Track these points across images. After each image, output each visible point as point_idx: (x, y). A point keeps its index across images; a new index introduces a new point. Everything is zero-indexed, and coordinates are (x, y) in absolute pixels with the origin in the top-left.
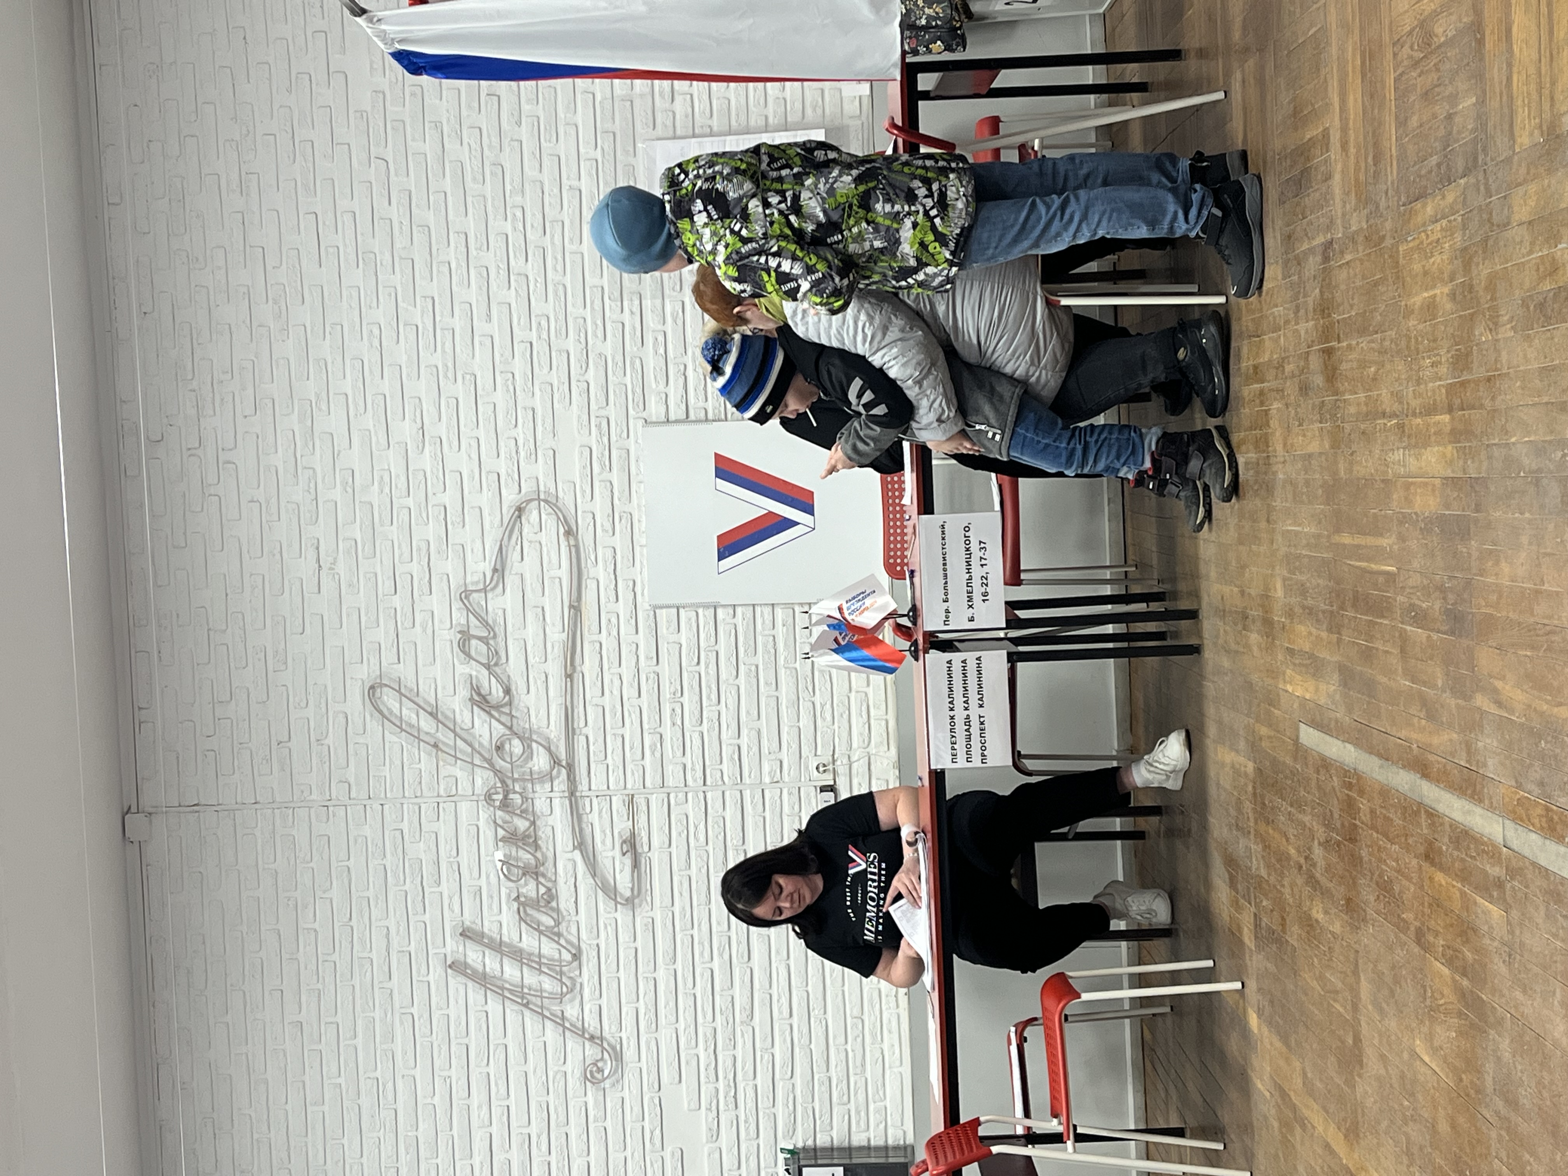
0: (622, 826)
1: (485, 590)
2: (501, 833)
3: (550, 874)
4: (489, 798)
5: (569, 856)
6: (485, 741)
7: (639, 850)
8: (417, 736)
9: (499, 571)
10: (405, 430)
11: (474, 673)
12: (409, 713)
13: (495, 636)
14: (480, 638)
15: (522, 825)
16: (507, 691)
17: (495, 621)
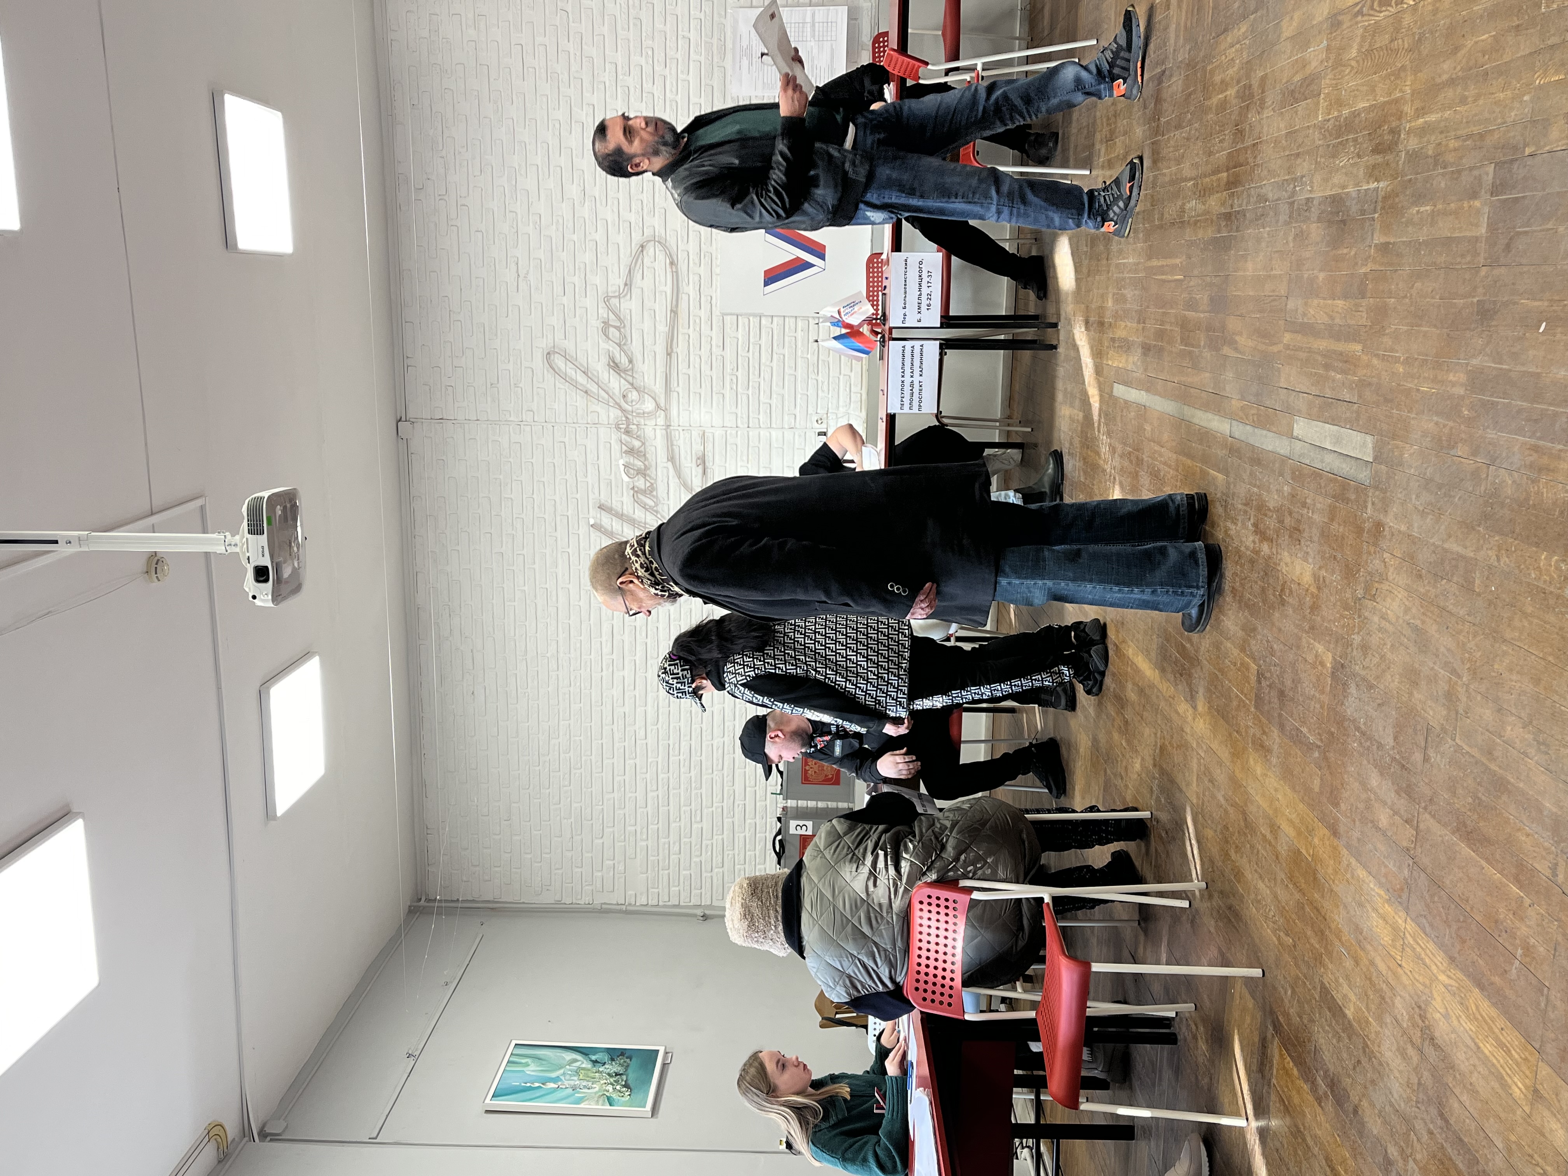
0: (698, 448)
1: (619, 297)
2: (624, 448)
3: (653, 476)
4: (618, 428)
5: (665, 465)
6: (617, 391)
7: (707, 464)
8: (575, 384)
9: (628, 284)
10: (573, 191)
11: (611, 349)
12: (571, 372)
13: (624, 326)
14: (615, 327)
15: (637, 444)
16: (631, 361)
17: (625, 317)
